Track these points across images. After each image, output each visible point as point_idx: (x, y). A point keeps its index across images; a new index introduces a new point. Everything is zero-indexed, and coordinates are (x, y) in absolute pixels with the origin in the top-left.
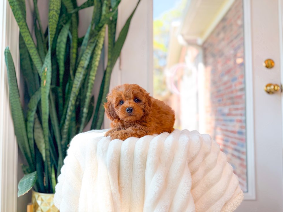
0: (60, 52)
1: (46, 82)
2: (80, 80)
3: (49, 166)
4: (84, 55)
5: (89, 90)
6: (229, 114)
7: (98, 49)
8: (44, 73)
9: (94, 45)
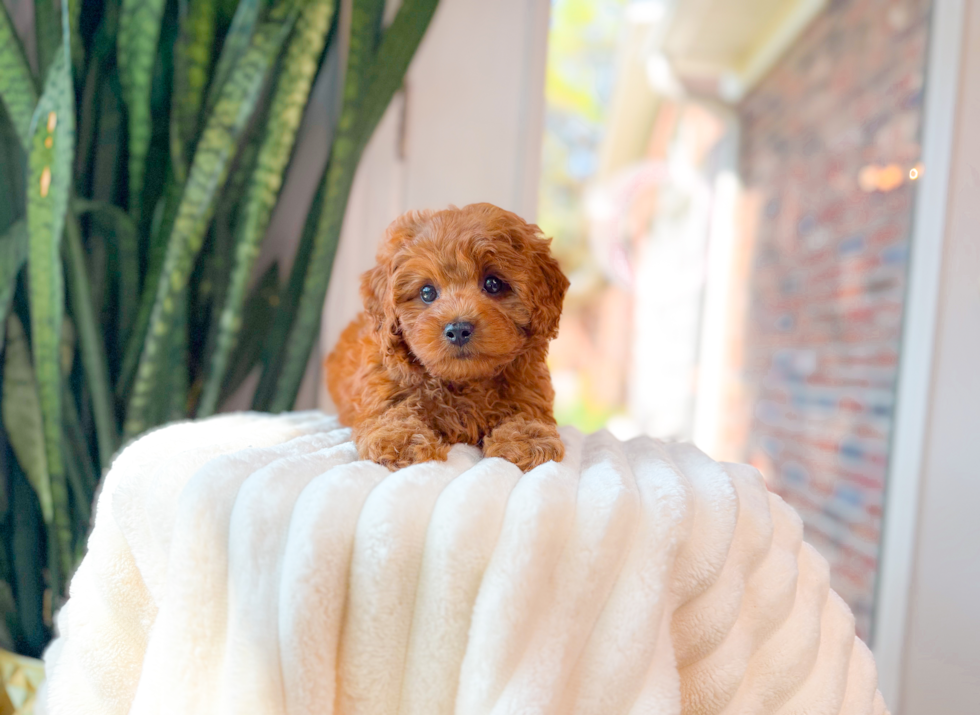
0: (133, 55)
1: (53, 181)
2: (212, 184)
4: (238, 76)
5: (250, 232)
6: (817, 378)
7: (303, 51)
8: (44, 139)
9: (284, 30)
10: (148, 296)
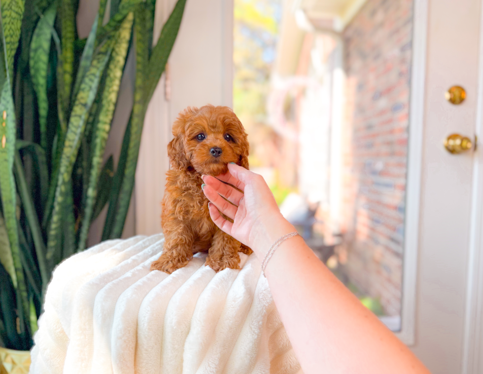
0: (37, 70)
1: (7, 141)
2: (80, 131)
3: (25, 300)
4: (87, 80)
5: (98, 152)
7: (115, 67)
8: (2, 123)
9: (106, 58)
10: (53, 182)
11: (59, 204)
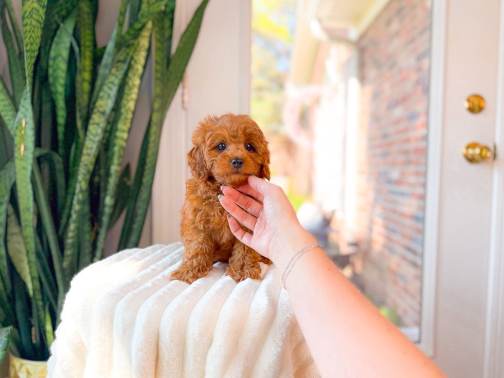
0: (56, 79)
1: (25, 148)
2: (98, 138)
4: (105, 88)
5: (116, 160)
7: (134, 75)
8: (21, 131)
9: (125, 67)
10: (70, 190)
11: (76, 212)
